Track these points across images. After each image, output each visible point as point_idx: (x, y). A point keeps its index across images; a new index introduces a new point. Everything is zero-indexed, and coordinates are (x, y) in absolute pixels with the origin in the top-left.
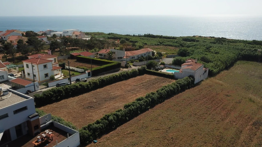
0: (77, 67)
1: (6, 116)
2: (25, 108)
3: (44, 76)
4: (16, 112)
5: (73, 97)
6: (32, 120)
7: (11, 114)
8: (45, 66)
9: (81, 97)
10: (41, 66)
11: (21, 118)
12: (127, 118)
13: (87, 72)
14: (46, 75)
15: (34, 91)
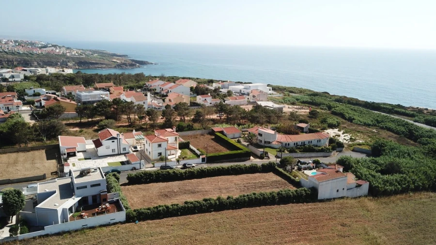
0: (198, 149)
1: (86, 187)
2: (99, 185)
3: (157, 155)
4: (93, 186)
5: (163, 182)
6: (102, 194)
7: (89, 187)
8: (160, 146)
9: (170, 183)
10: (156, 145)
11: (95, 191)
12: (179, 213)
13: (201, 157)
14: (160, 154)
15: (139, 168)
